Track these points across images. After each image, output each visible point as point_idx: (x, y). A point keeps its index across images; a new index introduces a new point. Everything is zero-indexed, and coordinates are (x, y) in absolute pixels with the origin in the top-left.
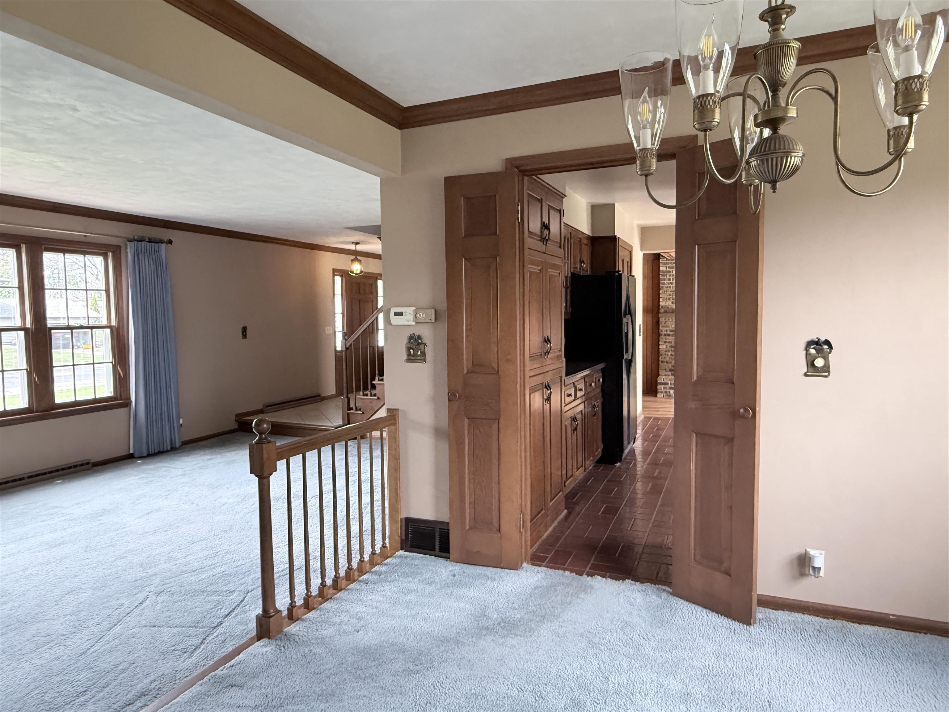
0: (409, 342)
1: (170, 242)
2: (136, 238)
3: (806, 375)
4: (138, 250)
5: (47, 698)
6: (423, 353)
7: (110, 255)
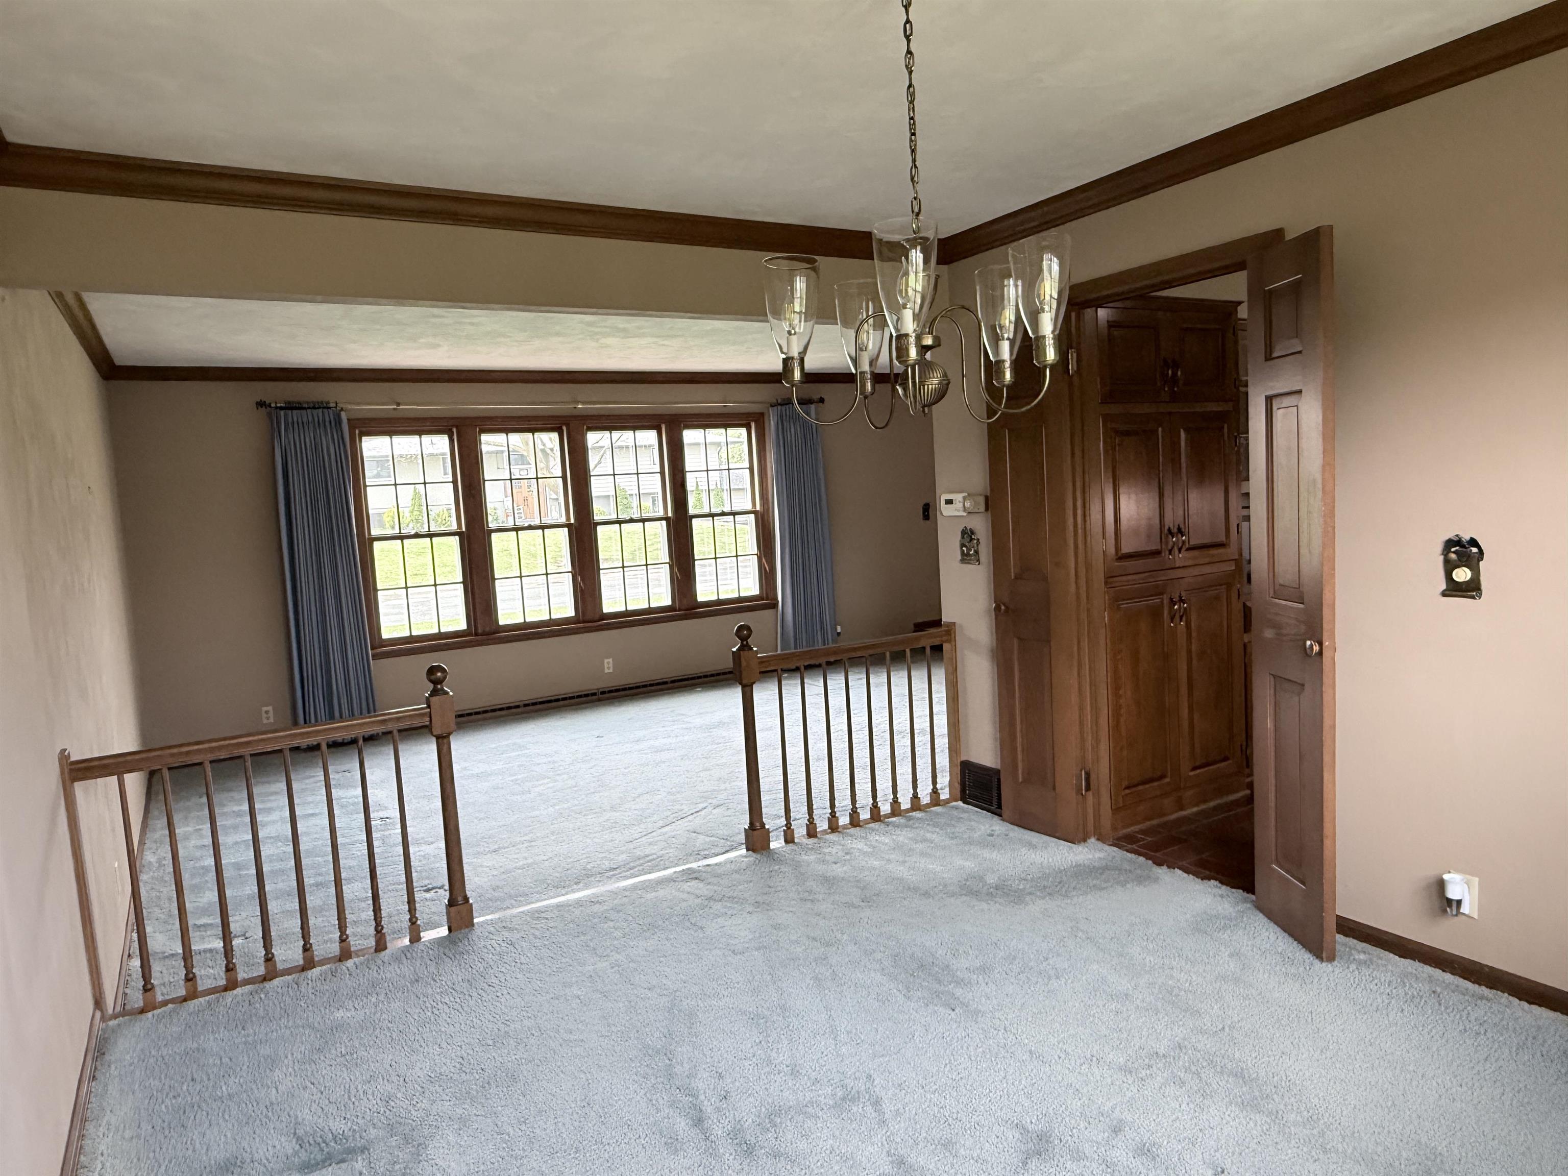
0: (963, 537)
1: (822, 400)
2: (779, 401)
3: (1444, 594)
4: (781, 416)
5: (588, 866)
6: (977, 552)
7: (753, 425)
